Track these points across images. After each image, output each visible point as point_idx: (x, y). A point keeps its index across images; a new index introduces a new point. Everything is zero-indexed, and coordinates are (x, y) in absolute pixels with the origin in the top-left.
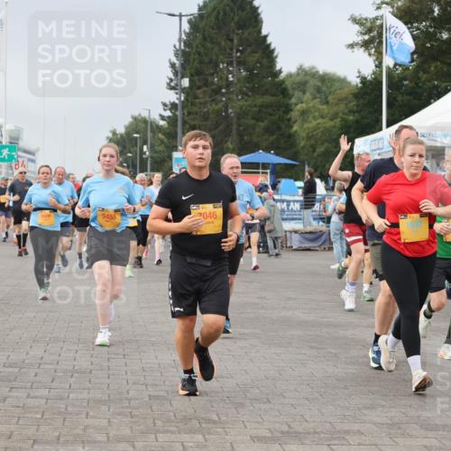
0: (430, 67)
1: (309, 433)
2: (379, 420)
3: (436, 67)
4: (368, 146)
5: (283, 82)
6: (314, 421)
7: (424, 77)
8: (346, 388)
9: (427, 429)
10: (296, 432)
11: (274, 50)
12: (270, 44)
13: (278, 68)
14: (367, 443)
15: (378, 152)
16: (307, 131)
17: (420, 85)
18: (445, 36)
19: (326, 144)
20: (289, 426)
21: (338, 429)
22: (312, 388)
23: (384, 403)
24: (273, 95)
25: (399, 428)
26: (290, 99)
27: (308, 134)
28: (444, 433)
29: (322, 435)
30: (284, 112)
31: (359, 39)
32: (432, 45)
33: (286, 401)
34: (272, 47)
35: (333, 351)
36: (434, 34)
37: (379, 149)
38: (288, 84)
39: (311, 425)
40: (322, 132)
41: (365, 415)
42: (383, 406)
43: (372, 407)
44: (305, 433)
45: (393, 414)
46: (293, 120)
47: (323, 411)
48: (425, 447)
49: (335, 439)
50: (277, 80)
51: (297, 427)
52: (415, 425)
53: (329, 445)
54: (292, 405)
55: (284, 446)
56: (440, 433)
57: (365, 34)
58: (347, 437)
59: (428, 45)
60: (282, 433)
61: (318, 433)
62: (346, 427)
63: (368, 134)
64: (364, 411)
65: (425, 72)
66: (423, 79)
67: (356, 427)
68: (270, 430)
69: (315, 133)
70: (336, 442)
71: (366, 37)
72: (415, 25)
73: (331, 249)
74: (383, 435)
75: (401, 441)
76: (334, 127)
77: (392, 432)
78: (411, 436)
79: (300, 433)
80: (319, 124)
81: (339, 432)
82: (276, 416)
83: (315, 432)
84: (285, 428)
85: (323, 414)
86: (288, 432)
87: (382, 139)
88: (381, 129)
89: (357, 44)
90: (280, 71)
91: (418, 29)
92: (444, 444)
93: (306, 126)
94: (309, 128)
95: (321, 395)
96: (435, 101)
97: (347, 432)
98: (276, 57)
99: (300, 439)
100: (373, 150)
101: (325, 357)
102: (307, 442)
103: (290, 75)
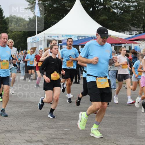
0: (51, 15)
1: (13, 130)
2: (35, 126)
3: (53, 15)
4: (31, 40)
5: (5, 20)
6: (15, 127)
7: (49, 18)
8: (25, 116)
9: (50, 128)
10: (9, 130)
11: (2, 10)
12: (1, 8)
13: (4, 16)
14: (32, 133)
15: (35, 42)
16: (12, 35)
17: (48, 21)
18: (55, 6)
19: (18, 39)
20: (7, 128)
21: (22, 129)
22: (14, 116)
23: (36, 121)
24: (2, 24)
25: (41, 128)
26: (7, 25)
27: (13, 36)
28: (55, 129)
29: (18, 131)
30: (5, 29)
31: (29, 6)
32: (51, 8)
33: (6, 121)
34: (2, 9)
35: (21, 105)
36: (52, 5)
37: (35, 41)
38: (7, 20)
39: (14, 128)
40: (17, 36)
41: (31, 125)
42: (36, 122)
43: (33, 122)
44: (12, 131)
45: (39, 124)
46: (8, 32)
47: (18, 123)
48: (49, 134)
49: (21, 132)
50: (3, 19)
51: (10, 129)
52: (46, 127)
53: (20, 134)
54: (8, 122)
55: (6, 134)
56: (54, 129)
57: (31, 5)
58: (25, 132)
59: (50, 9)
60: (5, 130)
61: (16, 130)
62: (25, 128)
63: (31, 36)
64: (30, 123)
65: (49, 17)
66: (49, 19)
67: (28, 128)
68: (1, 130)
69: (15, 36)
70: (22, 133)
71: (31, 6)
72: (46, 2)
73: (20, 72)
74: (36, 131)
75: (42, 132)
76: (21, 34)
77: (39, 129)
78: (45, 131)
79: (11, 131)
80: (16, 33)
81: (23, 130)
82: (3, 125)
83: (15, 130)
84: (6, 129)
85: (17, 125)
86: (7, 130)
87: (36, 38)
88: (35, 35)
89: (28, 8)
90: (4, 17)
91: (47, 3)
92: (55, 133)
93: (12, 34)
94: (13, 34)
95: (17, 119)
96: (52, 26)
97: (25, 130)
98: (3, 12)
99: (11, 132)
100: (33, 41)
101: (18, 107)
102: (13, 133)
103: (7, 18)
